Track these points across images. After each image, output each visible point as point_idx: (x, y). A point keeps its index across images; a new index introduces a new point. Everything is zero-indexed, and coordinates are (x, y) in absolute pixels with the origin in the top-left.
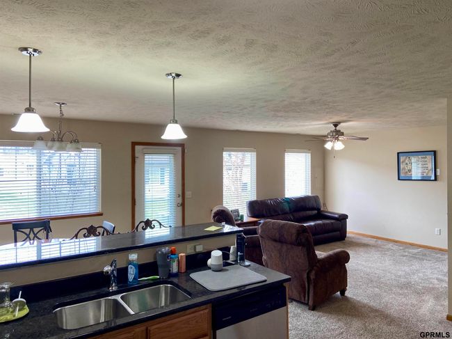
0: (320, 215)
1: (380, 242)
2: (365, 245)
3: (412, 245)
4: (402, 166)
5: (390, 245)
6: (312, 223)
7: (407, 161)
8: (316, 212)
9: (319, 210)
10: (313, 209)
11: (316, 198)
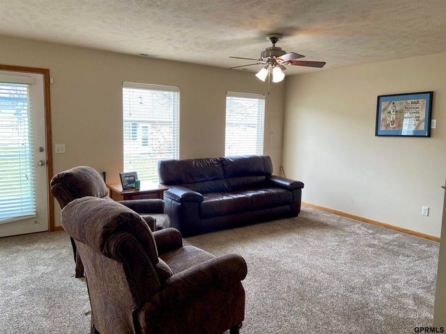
0: (269, 182)
1: (344, 221)
2: (322, 226)
3: (387, 227)
4: (382, 116)
5: (356, 227)
6: (250, 194)
7: (389, 109)
8: (264, 177)
9: (268, 174)
10: (260, 173)
11: (265, 160)
